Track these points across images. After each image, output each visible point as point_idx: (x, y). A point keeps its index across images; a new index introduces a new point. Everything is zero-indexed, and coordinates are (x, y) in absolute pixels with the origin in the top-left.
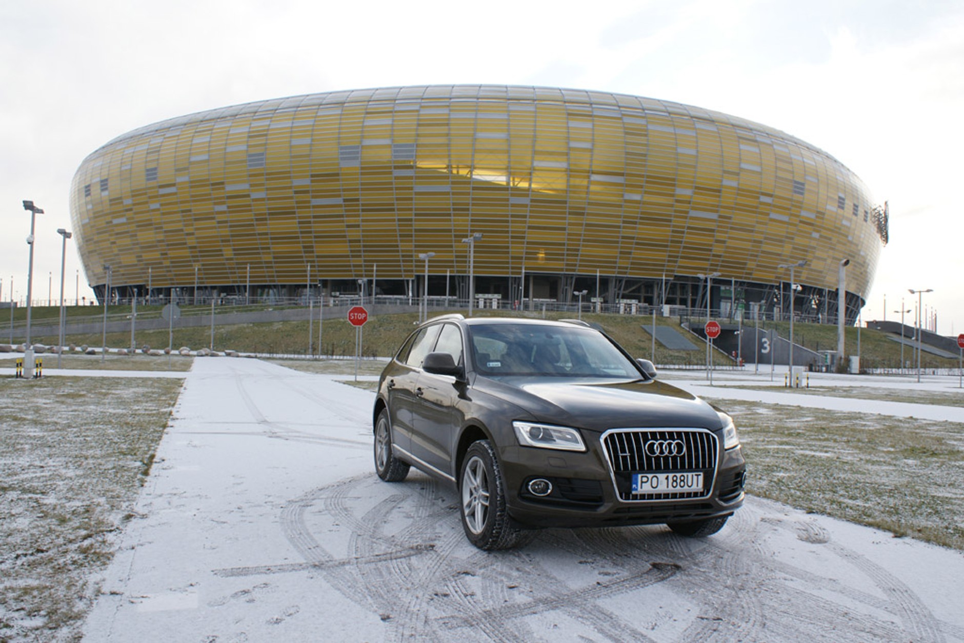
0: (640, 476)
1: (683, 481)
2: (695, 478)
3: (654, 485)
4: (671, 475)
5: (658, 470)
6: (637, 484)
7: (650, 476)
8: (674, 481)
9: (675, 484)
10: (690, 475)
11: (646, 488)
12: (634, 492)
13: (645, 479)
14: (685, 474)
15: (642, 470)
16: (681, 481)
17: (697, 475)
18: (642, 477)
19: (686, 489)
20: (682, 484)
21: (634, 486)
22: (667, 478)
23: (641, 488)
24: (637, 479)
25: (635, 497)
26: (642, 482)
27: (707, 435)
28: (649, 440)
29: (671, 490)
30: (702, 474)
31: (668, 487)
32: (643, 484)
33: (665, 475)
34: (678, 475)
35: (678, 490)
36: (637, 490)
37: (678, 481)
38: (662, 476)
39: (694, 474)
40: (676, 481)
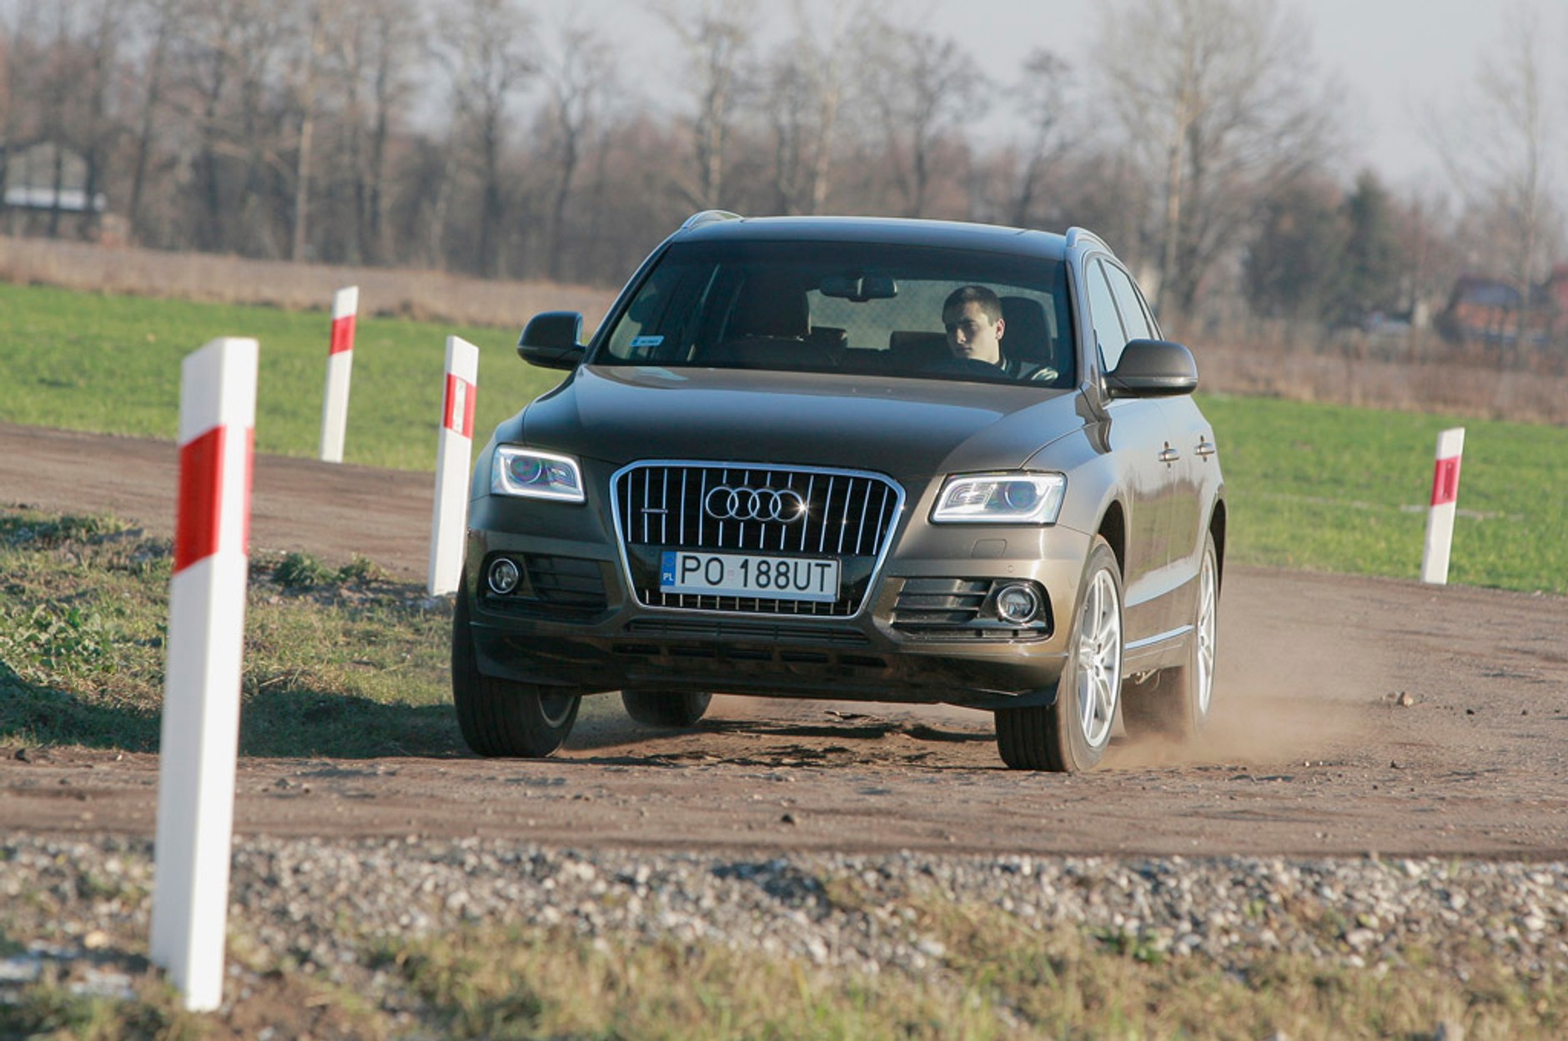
0: (680, 555)
1: (785, 574)
2: (816, 571)
3: (714, 577)
4: (754, 561)
5: (730, 546)
6: (673, 571)
7: (704, 557)
8: (761, 573)
9: (763, 579)
10: (803, 563)
11: (695, 583)
12: (666, 590)
13: (691, 564)
14: (791, 561)
15: (691, 544)
16: (780, 574)
17: (823, 566)
18: (685, 558)
19: (791, 593)
20: (782, 580)
21: (666, 575)
22: (745, 565)
23: (683, 581)
24: (674, 560)
25: (673, 599)
26: (685, 570)
27: (878, 484)
29: (753, 590)
30: (834, 563)
31: (745, 585)
32: (687, 574)
33: (741, 559)
34: (776, 561)
35: (771, 592)
36: (673, 583)
37: (773, 574)
38: (732, 561)
39: (813, 562)
40: (766, 573)
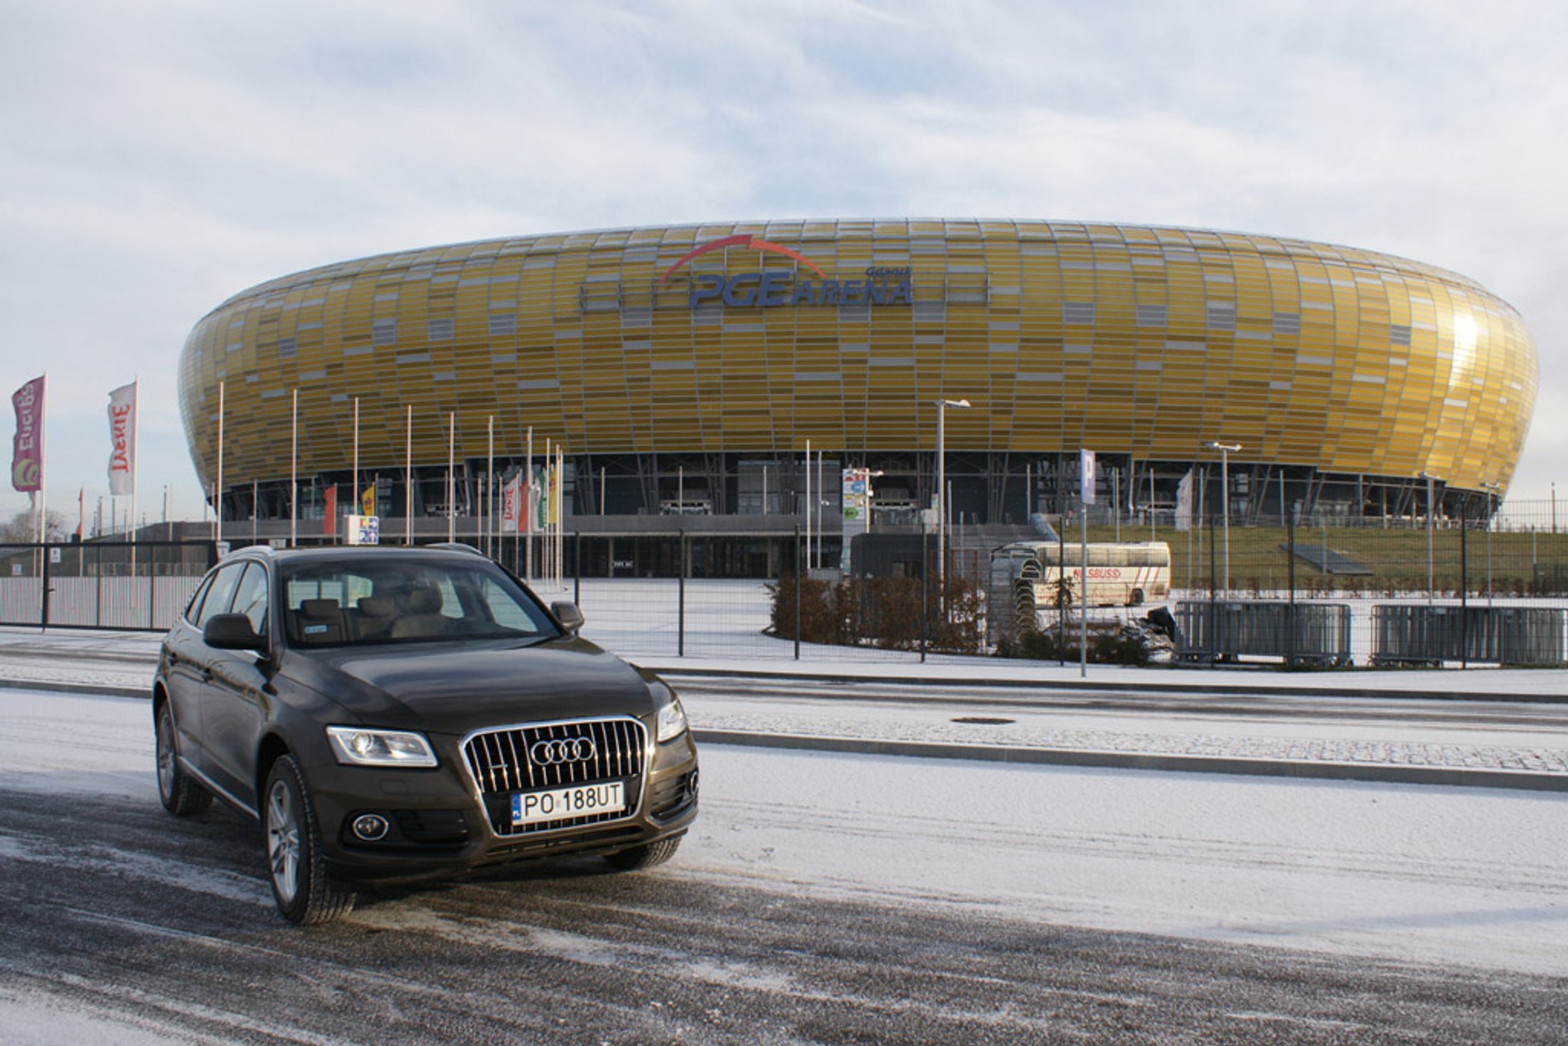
0: (523, 797)
1: (593, 797)
2: (611, 790)
3: (547, 808)
4: (572, 791)
5: (553, 784)
6: (519, 809)
7: (539, 795)
8: (577, 799)
9: (579, 803)
10: (602, 787)
11: (535, 815)
12: (515, 823)
13: (531, 801)
14: (595, 787)
15: (527, 787)
16: (589, 797)
17: (615, 787)
18: (527, 798)
19: (598, 809)
20: (591, 802)
21: (515, 813)
22: (567, 796)
23: (527, 814)
24: (518, 802)
25: (519, 829)
26: (528, 806)
27: (630, 724)
28: (536, 741)
29: (574, 813)
30: (621, 784)
31: (568, 808)
32: (530, 809)
33: (563, 792)
34: (584, 789)
35: (586, 811)
36: (519, 818)
37: (585, 798)
38: (558, 794)
39: (609, 785)
40: (581, 798)
